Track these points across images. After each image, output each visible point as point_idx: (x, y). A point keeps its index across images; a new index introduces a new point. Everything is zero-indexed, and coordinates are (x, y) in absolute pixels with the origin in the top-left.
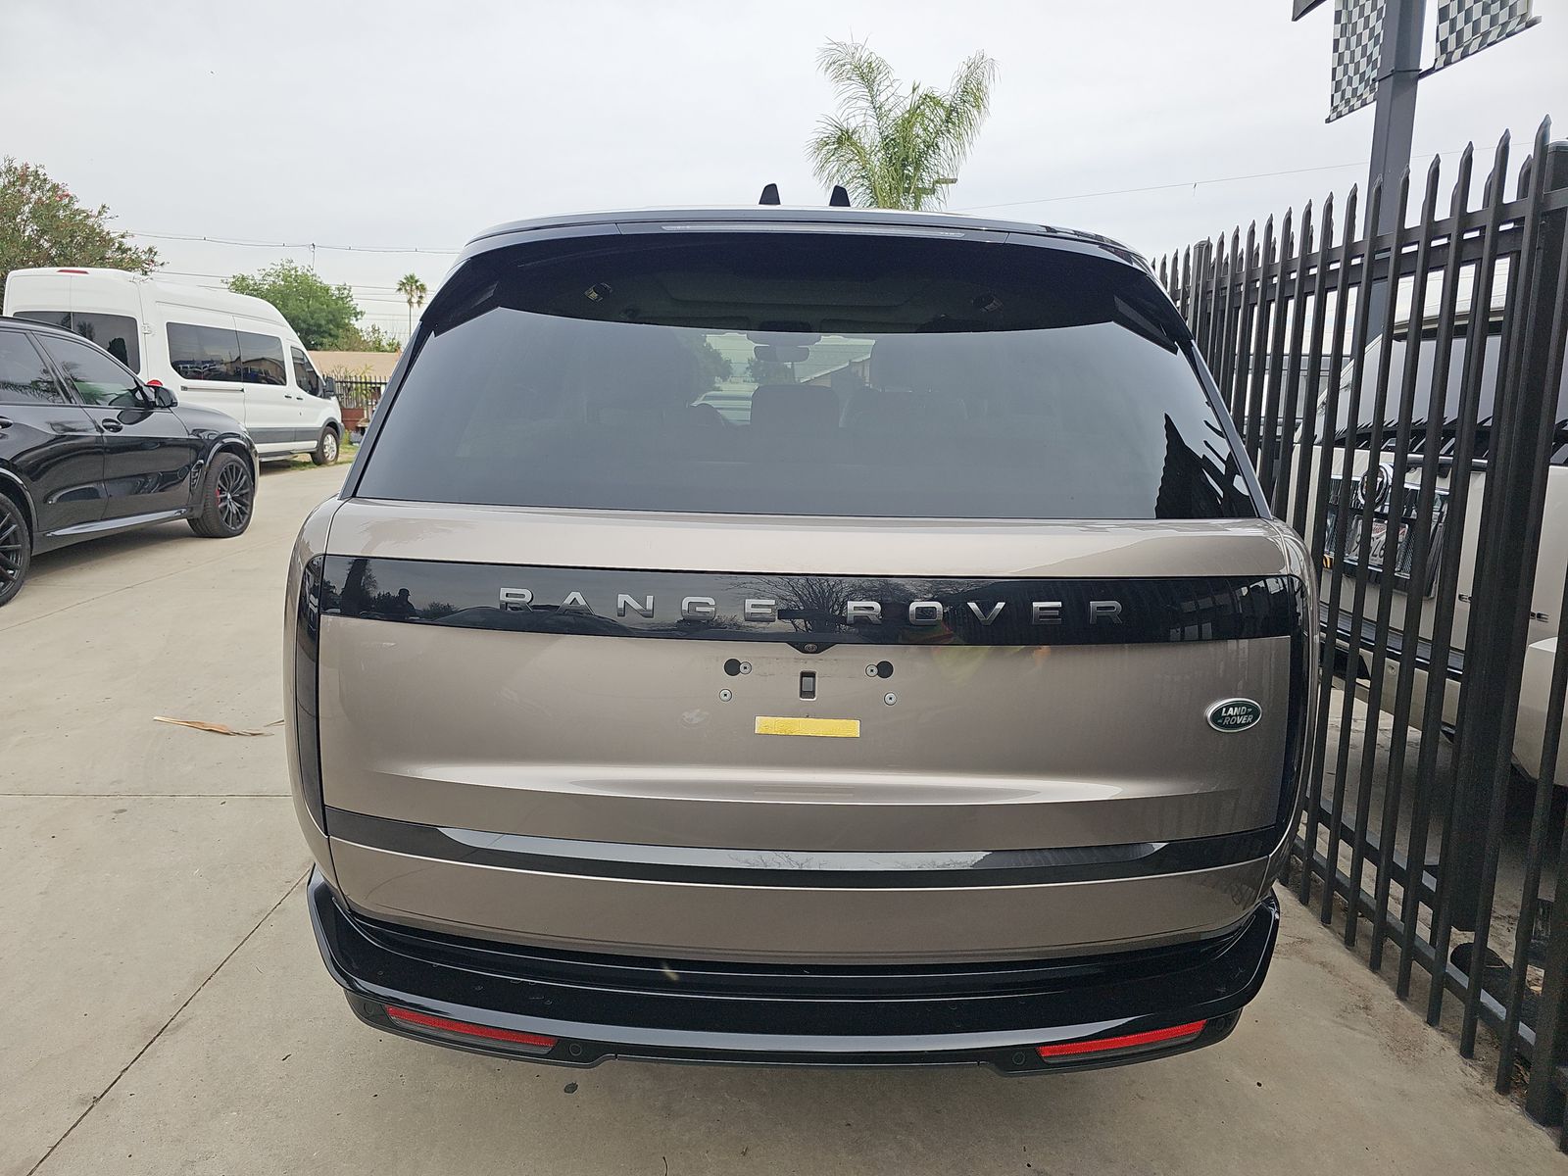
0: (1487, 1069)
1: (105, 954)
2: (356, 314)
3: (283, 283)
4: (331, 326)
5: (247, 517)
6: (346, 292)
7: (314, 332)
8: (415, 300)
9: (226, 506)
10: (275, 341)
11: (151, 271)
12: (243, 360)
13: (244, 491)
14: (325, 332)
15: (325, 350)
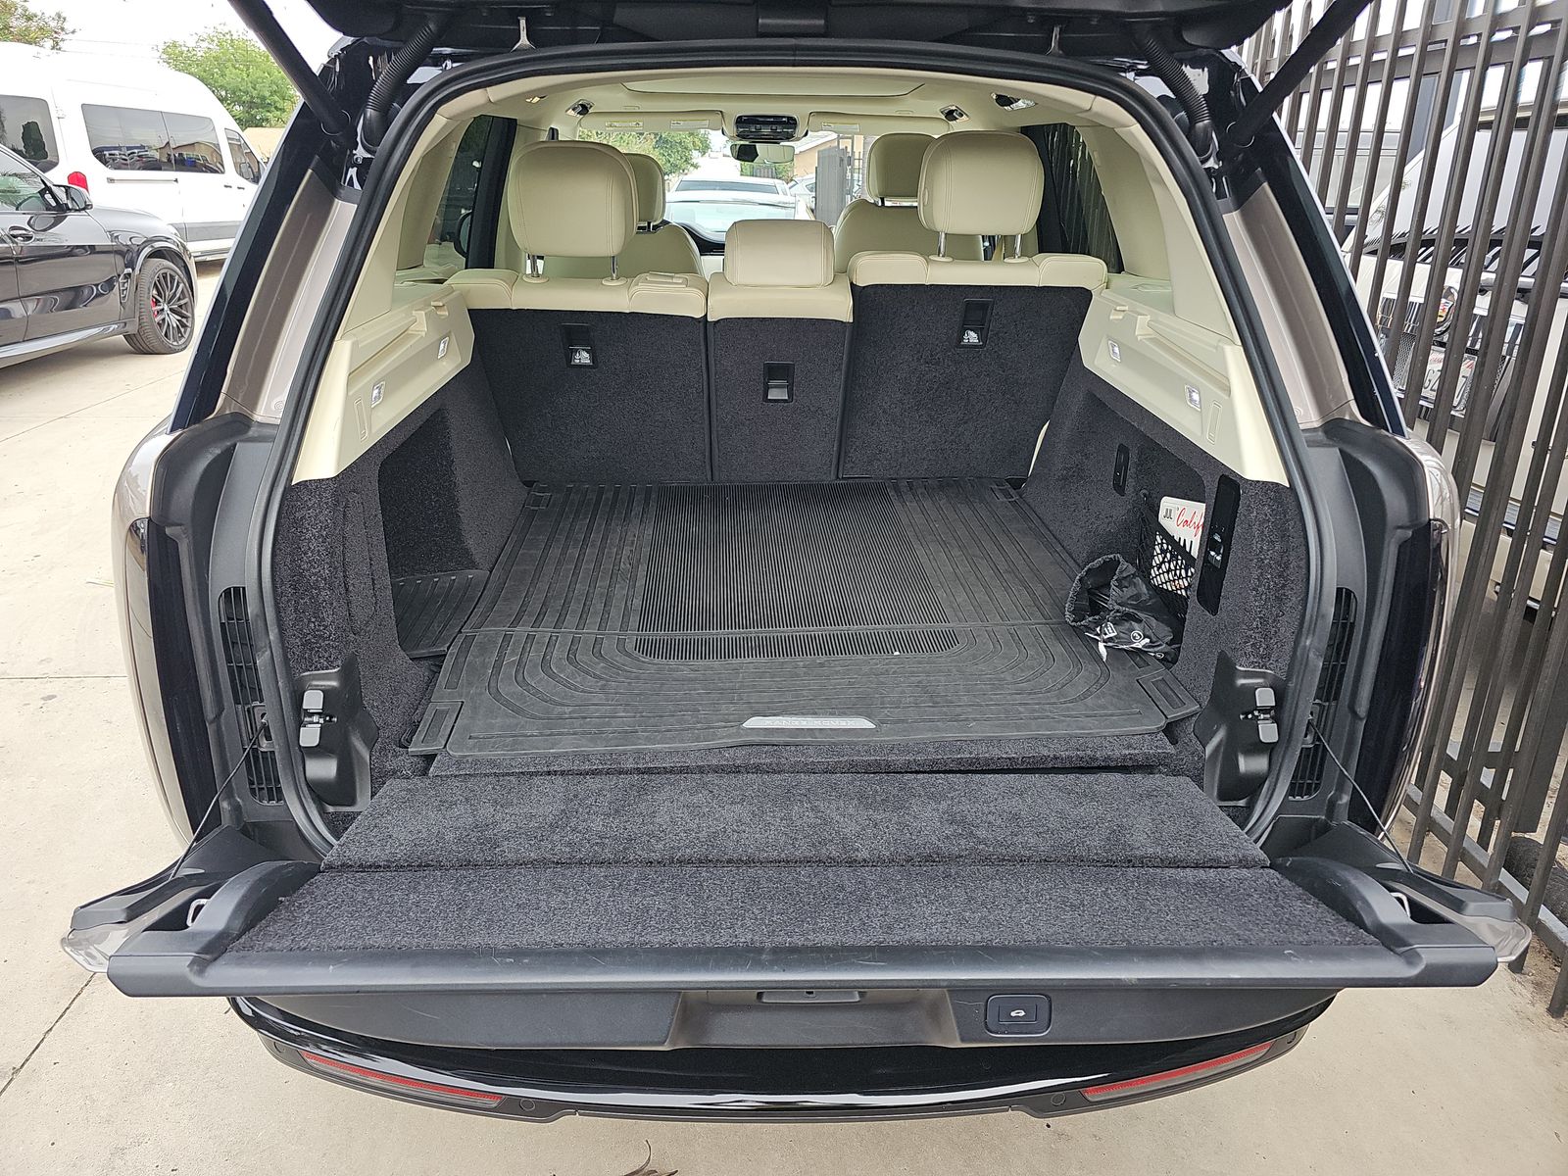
0: (1538, 985)
1: (29, 883)
3: (218, 49)
5: (189, 329)
9: (164, 320)
10: (206, 122)
11: (63, 40)
12: (173, 146)
13: (182, 302)
15: (271, 126)
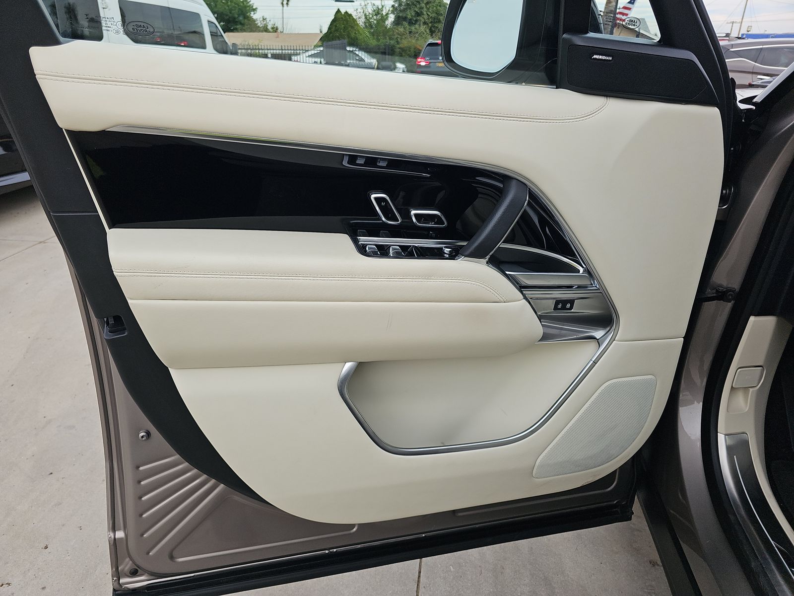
2: (253, 10)
4: (241, 18)
7: (231, 22)
10: (196, 16)
14: (238, 21)
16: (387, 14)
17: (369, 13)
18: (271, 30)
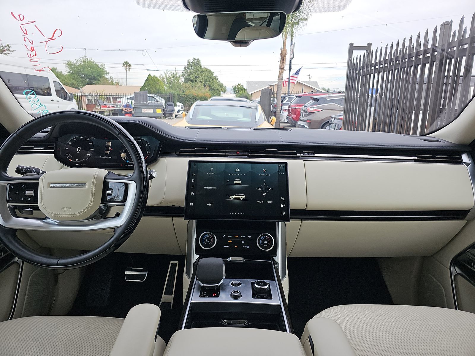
2: (107, 73)
3: (83, 63)
4: (98, 77)
6: (103, 66)
7: (93, 79)
8: (128, 69)
10: (46, 79)
14: (97, 79)
16: (179, 77)
17: (169, 76)
18: (115, 84)
